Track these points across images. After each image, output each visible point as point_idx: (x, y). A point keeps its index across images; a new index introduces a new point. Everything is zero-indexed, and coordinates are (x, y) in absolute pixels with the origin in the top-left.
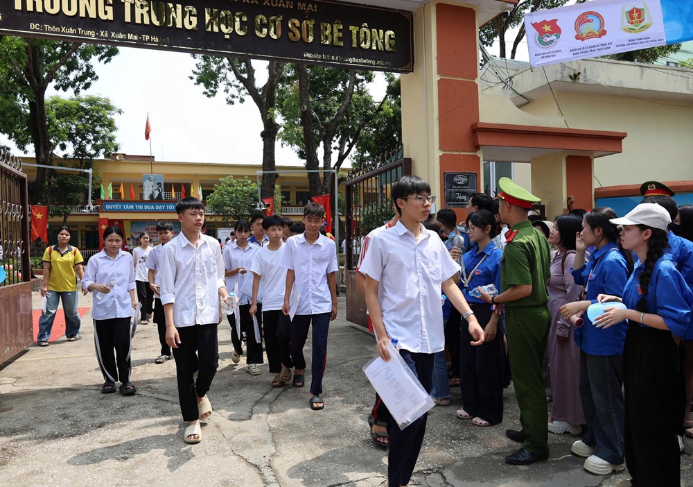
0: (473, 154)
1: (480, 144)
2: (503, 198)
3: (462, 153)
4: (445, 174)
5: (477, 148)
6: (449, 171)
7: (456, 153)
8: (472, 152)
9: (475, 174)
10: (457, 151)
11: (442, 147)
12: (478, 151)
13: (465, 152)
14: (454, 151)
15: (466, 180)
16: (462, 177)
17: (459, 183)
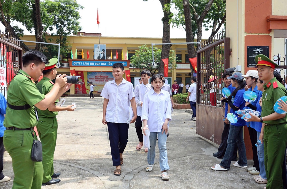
1: (271, 28)
3: (260, 34)
4: (248, 47)
5: (270, 31)
6: (251, 45)
7: (256, 35)
8: (267, 33)
9: (268, 47)
10: (256, 33)
11: (246, 31)
12: (271, 33)
13: (262, 33)
14: (254, 33)
15: (262, 50)
16: (259, 49)
17: (257, 53)
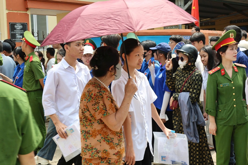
0: (25, 12)
1: (29, 7)
2: (25, 41)
3: (19, 12)
4: (10, 23)
5: (27, 9)
6: (12, 22)
7: (16, 12)
8: (25, 11)
9: (27, 23)
10: (16, 11)
11: (8, 8)
12: (28, 11)
13: (21, 11)
14: (14, 11)
15: (22, 27)
16: (19, 25)
17: (18, 29)
